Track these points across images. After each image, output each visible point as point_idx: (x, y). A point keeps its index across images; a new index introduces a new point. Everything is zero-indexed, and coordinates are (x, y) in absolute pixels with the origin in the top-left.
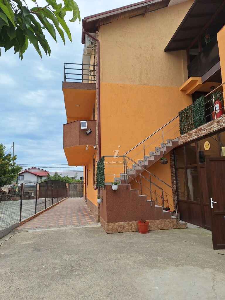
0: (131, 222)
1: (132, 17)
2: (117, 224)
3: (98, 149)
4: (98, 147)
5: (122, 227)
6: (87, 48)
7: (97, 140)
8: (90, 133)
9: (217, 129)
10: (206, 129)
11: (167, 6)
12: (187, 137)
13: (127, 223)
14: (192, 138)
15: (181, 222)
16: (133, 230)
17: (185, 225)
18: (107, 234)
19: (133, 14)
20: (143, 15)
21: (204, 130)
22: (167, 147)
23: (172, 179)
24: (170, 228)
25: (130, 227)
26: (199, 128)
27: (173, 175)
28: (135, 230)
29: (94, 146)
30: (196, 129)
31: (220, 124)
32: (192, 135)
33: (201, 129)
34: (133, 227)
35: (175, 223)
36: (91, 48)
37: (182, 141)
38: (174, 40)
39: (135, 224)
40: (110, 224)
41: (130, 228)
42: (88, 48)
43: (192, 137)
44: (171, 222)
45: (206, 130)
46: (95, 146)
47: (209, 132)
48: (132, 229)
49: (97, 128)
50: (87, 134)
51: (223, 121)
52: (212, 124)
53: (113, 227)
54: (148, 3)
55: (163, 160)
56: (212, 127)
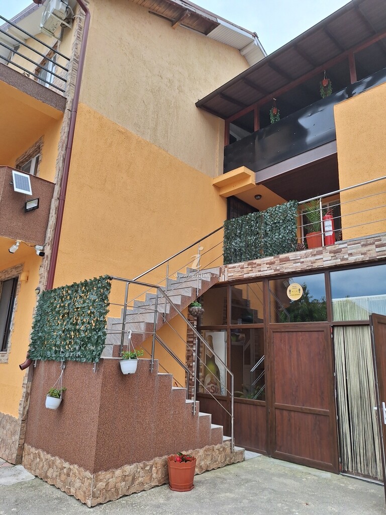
0: (151, 462)
1: (154, 14)
2: (118, 472)
3: (49, 257)
4: (48, 251)
5: (130, 478)
6: (53, 13)
7: (50, 234)
8: (34, 209)
9: (333, 263)
10: (302, 260)
11: (206, 33)
12: (245, 270)
13: (141, 465)
14: (260, 273)
15: (237, 449)
16: (153, 484)
17: (242, 453)
18: (92, 507)
19: (157, 8)
20: (172, 22)
21: (295, 261)
22: (204, 282)
23: (190, 348)
24: (220, 465)
25: (147, 476)
26: (282, 256)
27: (192, 339)
28: (157, 484)
29: (37, 247)
30: (273, 257)
31: (339, 255)
32: (261, 268)
33: (287, 260)
34: (154, 475)
35: (228, 450)
36: (61, 19)
37: (230, 275)
38: (222, 93)
39: (159, 466)
40: (102, 474)
41: (147, 479)
42: (55, 15)
43: (260, 271)
44: (221, 450)
45: (303, 262)
46: (41, 248)
47: (310, 268)
48: (151, 480)
49: (54, 204)
50: (27, 211)
51: (349, 252)
52: (320, 253)
53: (107, 484)
54: (188, 5)
55: (197, 307)
56: (317, 260)
